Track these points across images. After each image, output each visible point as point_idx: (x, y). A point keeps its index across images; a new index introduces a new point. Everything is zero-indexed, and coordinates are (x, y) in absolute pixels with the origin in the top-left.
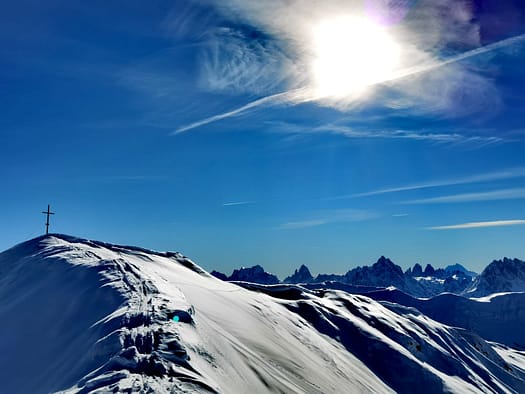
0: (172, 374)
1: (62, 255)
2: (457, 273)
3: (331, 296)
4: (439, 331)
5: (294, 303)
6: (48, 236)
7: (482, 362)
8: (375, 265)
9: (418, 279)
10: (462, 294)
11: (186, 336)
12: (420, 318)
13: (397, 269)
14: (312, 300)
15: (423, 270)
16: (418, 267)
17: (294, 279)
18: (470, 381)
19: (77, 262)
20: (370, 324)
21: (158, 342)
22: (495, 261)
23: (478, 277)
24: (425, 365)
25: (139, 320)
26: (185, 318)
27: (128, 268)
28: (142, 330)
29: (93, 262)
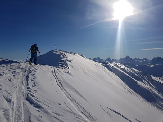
0: (64, 66)
1: (55, 53)
2: (145, 60)
3: (113, 63)
4: (138, 72)
5: (104, 64)
6: (55, 50)
7: (147, 79)
8: (126, 58)
9: (136, 61)
10: (146, 65)
11: (69, 63)
12: (133, 69)
13: (131, 59)
14: (109, 64)
15: (137, 59)
16: (136, 58)
17: (107, 60)
18: (143, 82)
19: (57, 53)
20: (121, 70)
21: (64, 63)
22: (155, 58)
23: (150, 61)
24: (133, 79)
25: (63, 61)
26: (70, 61)
27: (64, 54)
28: (62, 62)
29: (59, 53)
